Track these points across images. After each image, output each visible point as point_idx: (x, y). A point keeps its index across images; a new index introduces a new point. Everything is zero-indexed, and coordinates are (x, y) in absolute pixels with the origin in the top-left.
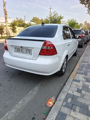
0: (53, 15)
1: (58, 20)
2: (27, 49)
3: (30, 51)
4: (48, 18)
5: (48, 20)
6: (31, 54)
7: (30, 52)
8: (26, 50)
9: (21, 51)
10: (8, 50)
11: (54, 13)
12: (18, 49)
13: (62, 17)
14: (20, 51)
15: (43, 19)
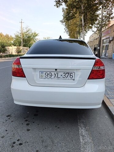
0: (25, 30)
1: (32, 37)
2: (66, 73)
3: (71, 74)
4: (19, 34)
5: (19, 36)
6: (74, 80)
7: (71, 77)
8: (64, 74)
9: (54, 75)
10: (25, 77)
11: (26, 28)
12: (48, 73)
13: (36, 34)
14: (53, 77)
15: (8, 35)
